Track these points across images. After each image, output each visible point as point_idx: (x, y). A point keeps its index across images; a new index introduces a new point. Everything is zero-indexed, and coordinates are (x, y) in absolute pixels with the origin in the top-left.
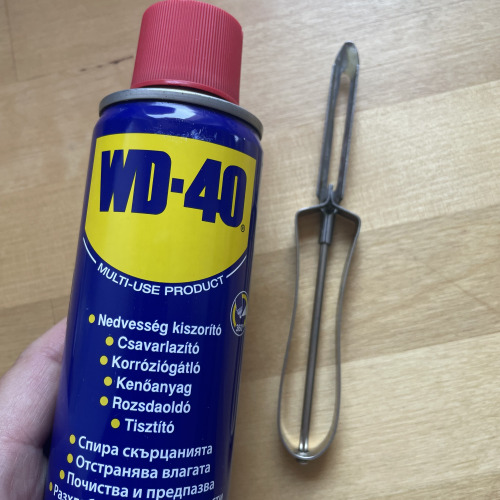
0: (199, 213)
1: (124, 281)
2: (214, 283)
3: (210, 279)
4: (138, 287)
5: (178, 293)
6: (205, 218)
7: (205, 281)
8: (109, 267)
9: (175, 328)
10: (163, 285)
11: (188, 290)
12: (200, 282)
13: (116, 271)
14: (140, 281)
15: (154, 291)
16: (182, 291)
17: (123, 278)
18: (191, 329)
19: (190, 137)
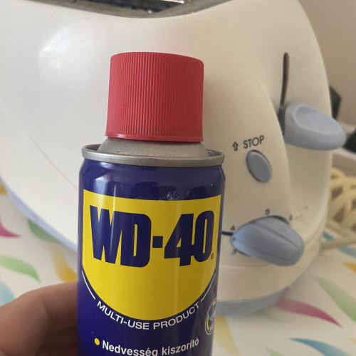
0: (177, 260)
1: (120, 319)
2: (192, 311)
3: (188, 309)
4: (131, 324)
5: (164, 326)
6: (182, 264)
7: (185, 312)
8: (107, 306)
9: (164, 352)
10: (151, 322)
11: (172, 322)
12: (181, 314)
13: (113, 310)
14: (133, 320)
15: (144, 327)
16: (167, 324)
17: (119, 317)
18: (176, 350)
19: (167, 199)
